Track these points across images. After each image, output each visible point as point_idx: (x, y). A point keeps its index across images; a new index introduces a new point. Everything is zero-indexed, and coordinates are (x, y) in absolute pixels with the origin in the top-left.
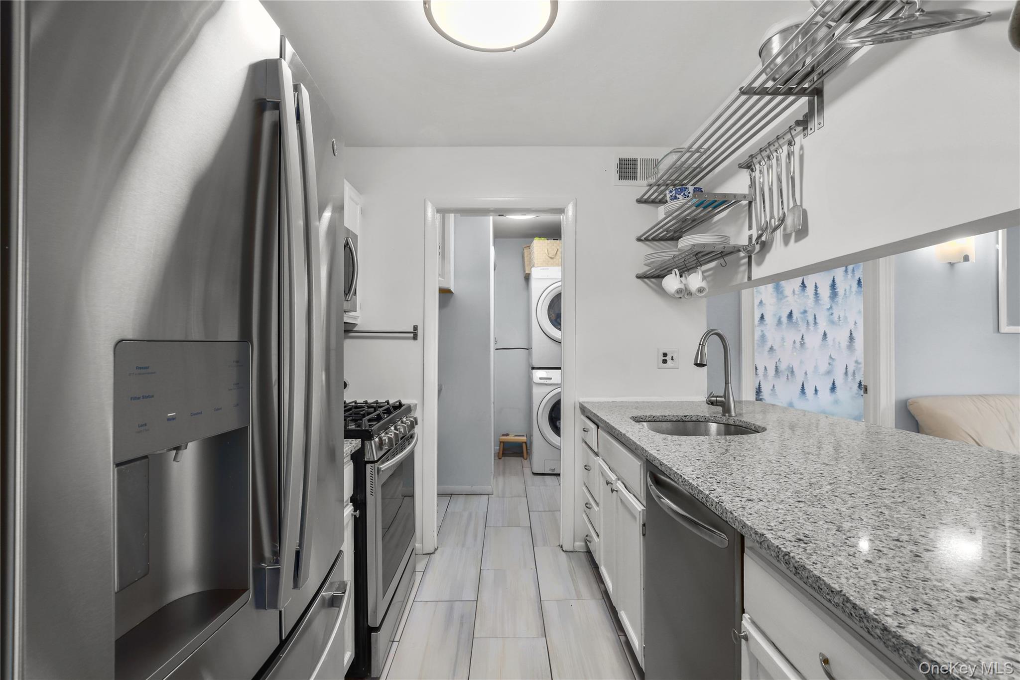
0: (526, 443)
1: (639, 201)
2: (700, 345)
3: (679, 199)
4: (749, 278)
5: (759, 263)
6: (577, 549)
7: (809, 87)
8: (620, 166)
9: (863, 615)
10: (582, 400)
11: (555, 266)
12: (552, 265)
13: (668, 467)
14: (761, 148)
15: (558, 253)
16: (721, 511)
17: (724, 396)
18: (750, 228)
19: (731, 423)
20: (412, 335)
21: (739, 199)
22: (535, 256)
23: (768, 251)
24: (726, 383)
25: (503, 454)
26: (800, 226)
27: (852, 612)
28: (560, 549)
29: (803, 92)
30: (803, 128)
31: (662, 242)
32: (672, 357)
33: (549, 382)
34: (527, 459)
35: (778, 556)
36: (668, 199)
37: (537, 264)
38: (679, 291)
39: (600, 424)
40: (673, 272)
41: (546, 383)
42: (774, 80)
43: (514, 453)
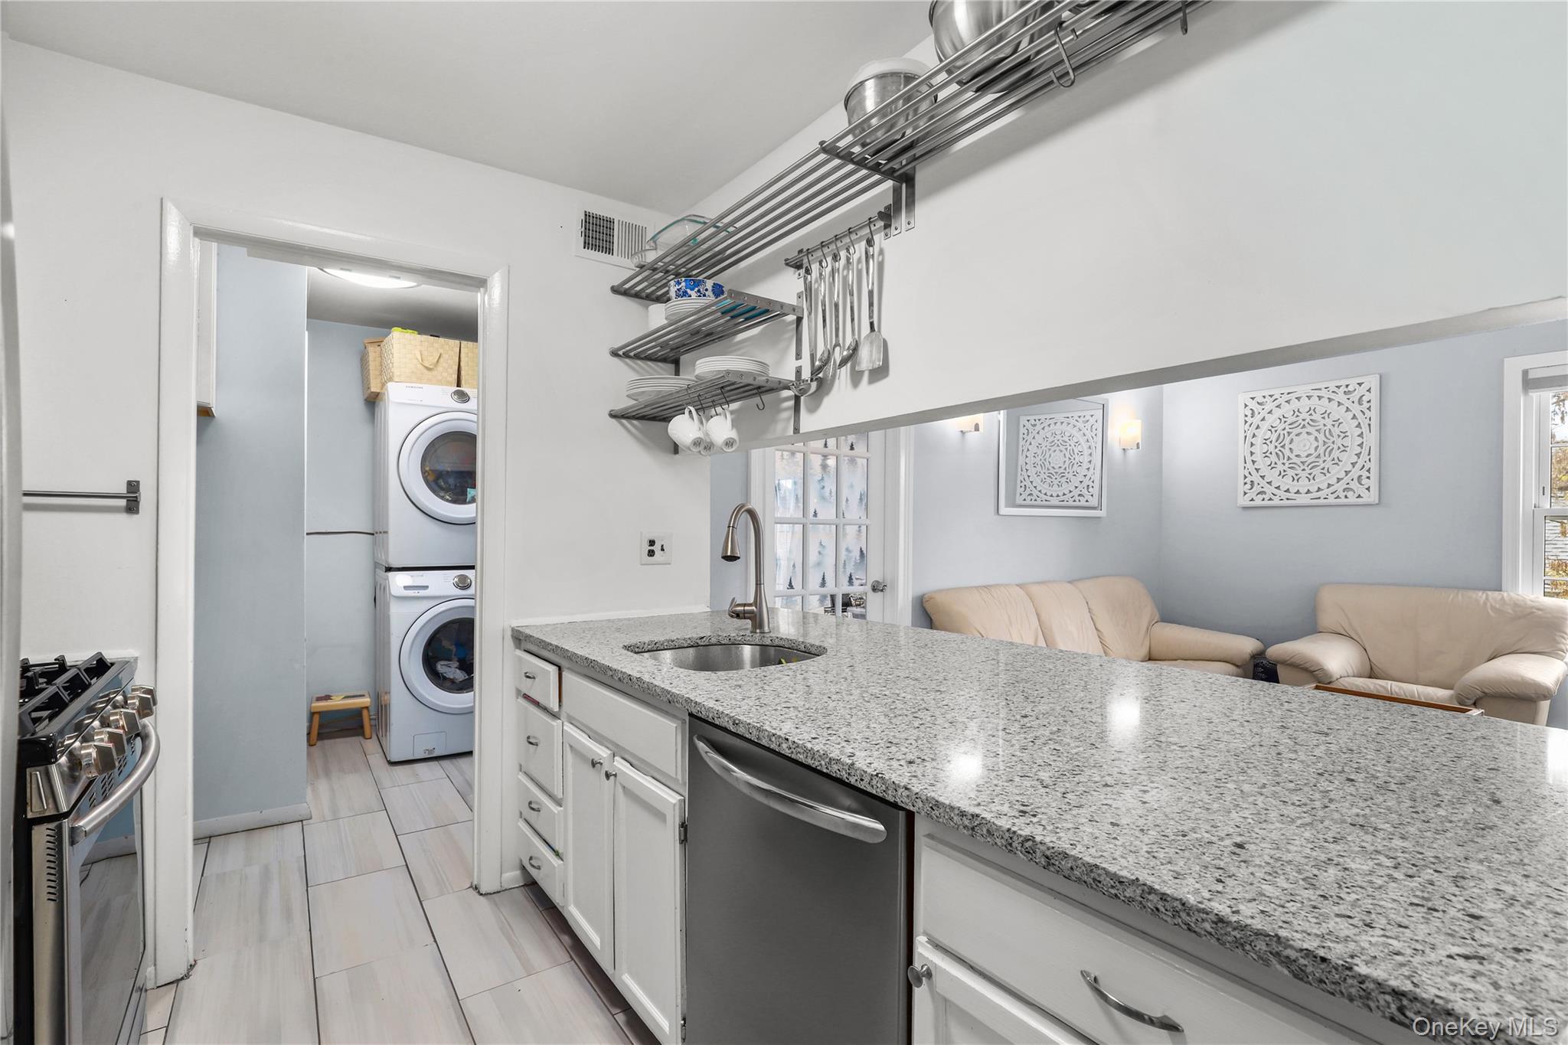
0: (367, 708)
1: (615, 290)
2: (729, 527)
3: (690, 296)
4: (796, 430)
5: (813, 409)
6: (506, 886)
7: (900, 169)
8: (585, 225)
9: (1180, 907)
10: (515, 624)
11: (435, 384)
12: (430, 381)
13: (754, 727)
14: (822, 242)
15: (441, 360)
16: (884, 787)
17: (755, 603)
18: (798, 356)
19: (767, 643)
20: (123, 503)
21: (786, 312)
22: (396, 360)
23: (828, 393)
24: (757, 584)
25: (319, 734)
26: (880, 361)
27: (1159, 907)
28: (475, 893)
29: (890, 174)
30: (885, 225)
31: (649, 363)
32: (662, 546)
33: (422, 593)
34: (371, 738)
35: (1011, 845)
36: (672, 294)
37: (400, 376)
38: (697, 443)
39: (564, 663)
40: (687, 411)
41: (418, 595)
42: (864, 145)
43: (342, 730)
